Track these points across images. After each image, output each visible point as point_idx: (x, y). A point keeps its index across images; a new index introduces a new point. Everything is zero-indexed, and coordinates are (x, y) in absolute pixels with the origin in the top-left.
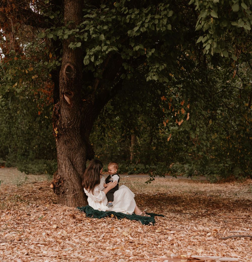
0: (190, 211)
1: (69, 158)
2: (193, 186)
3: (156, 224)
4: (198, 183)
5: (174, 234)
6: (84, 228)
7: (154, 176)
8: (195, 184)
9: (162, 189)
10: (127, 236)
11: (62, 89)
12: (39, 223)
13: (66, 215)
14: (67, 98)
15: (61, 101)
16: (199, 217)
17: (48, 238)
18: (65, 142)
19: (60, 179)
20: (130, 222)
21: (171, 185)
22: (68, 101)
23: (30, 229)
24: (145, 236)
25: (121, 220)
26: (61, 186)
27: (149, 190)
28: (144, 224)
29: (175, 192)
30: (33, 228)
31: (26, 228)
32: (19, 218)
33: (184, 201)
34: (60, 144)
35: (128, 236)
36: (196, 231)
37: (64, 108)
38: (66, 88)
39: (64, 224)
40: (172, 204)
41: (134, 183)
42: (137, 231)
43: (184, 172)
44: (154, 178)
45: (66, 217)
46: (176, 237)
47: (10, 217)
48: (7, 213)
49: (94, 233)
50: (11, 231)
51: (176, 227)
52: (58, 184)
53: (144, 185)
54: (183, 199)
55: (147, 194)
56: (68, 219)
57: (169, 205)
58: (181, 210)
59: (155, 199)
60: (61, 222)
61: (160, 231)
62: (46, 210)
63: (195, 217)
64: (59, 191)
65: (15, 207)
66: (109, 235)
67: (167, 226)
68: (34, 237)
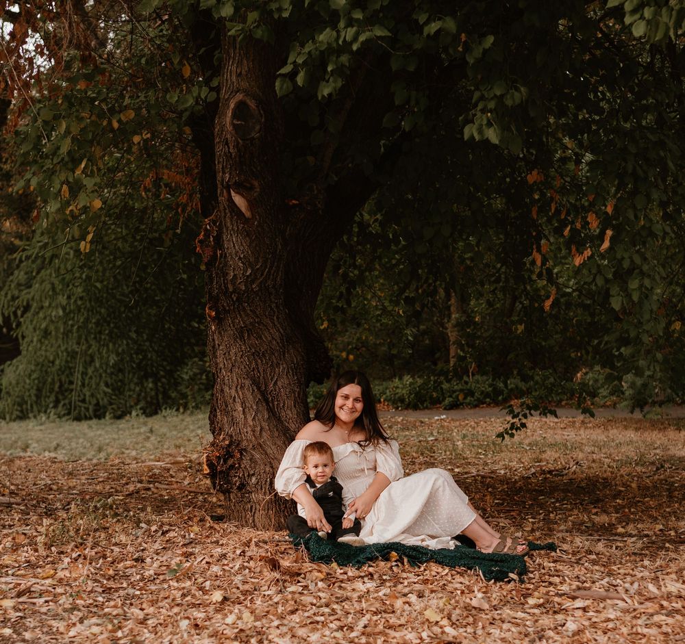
0: (639, 526)
1: (255, 382)
2: (649, 439)
3: (531, 575)
4: (665, 428)
5: (585, 609)
6: (307, 599)
7: (525, 416)
8: (655, 432)
9: (550, 455)
10: (437, 622)
11: (224, 173)
12: (169, 586)
13: (252, 559)
14: (239, 200)
15: (222, 208)
16: (667, 545)
17: (196, 637)
18: (241, 334)
19: (229, 446)
20: (447, 575)
21: (578, 438)
22: (243, 209)
23: (144, 606)
24: (494, 619)
25: (419, 567)
26: (232, 467)
27: (510, 461)
28: (489, 580)
29: (593, 465)
30: (153, 603)
31: (131, 604)
32: (111, 572)
33: (621, 491)
34: (226, 339)
35: (442, 623)
36: (656, 598)
37: (233, 229)
38: (236, 170)
39: (247, 587)
40: (582, 505)
41: (464, 436)
42: (469, 605)
43: (618, 396)
44: (524, 421)
45: (252, 564)
46: (590, 619)
47: (83, 570)
48: (74, 555)
49: (336, 617)
50: (87, 618)
51: (594, 586)
52: (225, 461)
53: (494, 444)
54: (616, 485)
55: (502, 472)
56: (258, 570)
57: (571, 510)
58: (611, 525)
59: (528, 491)
60: (238, 579)
61: (541, 601)
62: (191, 542)
63: (654, 547)
64: (228, 482)
65: (98, 534)
66: (383, 620)
67: (565, 581)
68: (156, 634)
